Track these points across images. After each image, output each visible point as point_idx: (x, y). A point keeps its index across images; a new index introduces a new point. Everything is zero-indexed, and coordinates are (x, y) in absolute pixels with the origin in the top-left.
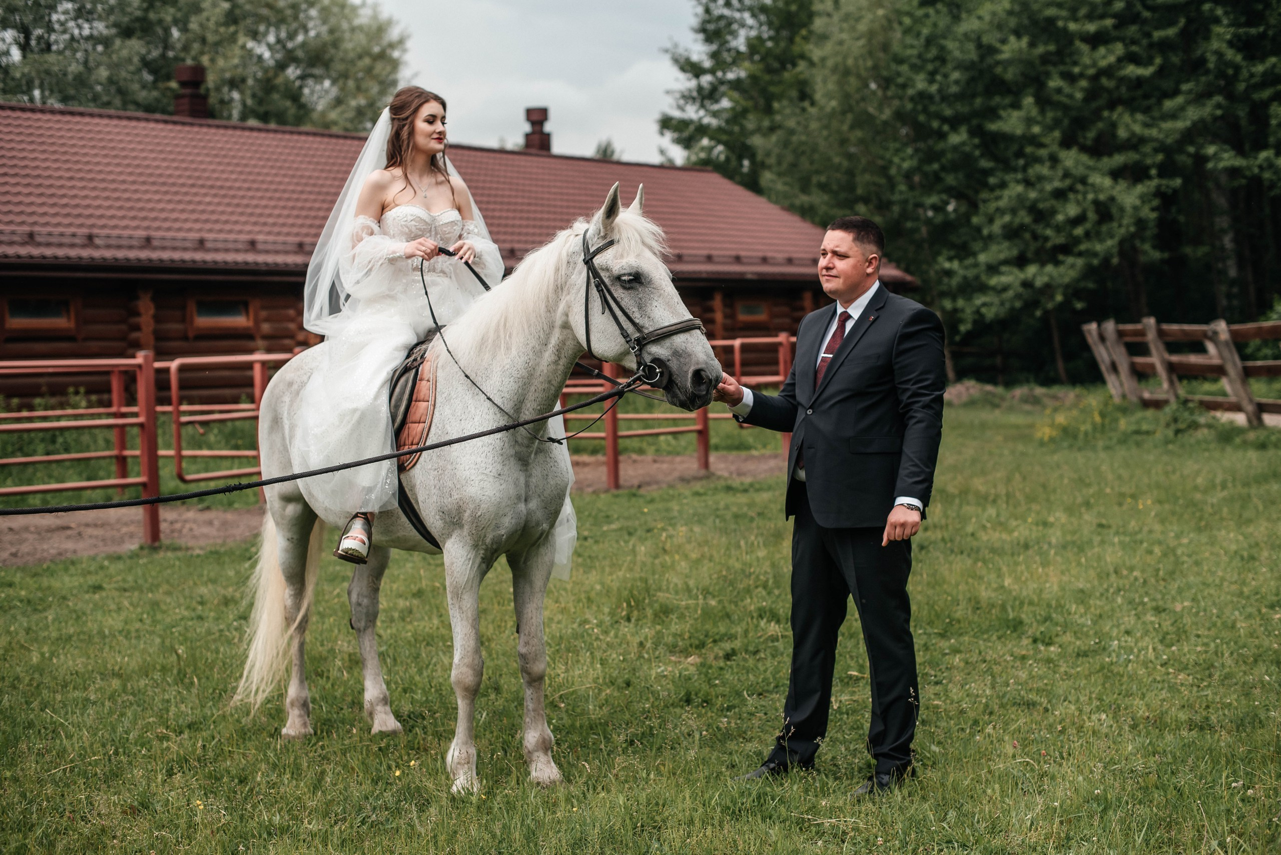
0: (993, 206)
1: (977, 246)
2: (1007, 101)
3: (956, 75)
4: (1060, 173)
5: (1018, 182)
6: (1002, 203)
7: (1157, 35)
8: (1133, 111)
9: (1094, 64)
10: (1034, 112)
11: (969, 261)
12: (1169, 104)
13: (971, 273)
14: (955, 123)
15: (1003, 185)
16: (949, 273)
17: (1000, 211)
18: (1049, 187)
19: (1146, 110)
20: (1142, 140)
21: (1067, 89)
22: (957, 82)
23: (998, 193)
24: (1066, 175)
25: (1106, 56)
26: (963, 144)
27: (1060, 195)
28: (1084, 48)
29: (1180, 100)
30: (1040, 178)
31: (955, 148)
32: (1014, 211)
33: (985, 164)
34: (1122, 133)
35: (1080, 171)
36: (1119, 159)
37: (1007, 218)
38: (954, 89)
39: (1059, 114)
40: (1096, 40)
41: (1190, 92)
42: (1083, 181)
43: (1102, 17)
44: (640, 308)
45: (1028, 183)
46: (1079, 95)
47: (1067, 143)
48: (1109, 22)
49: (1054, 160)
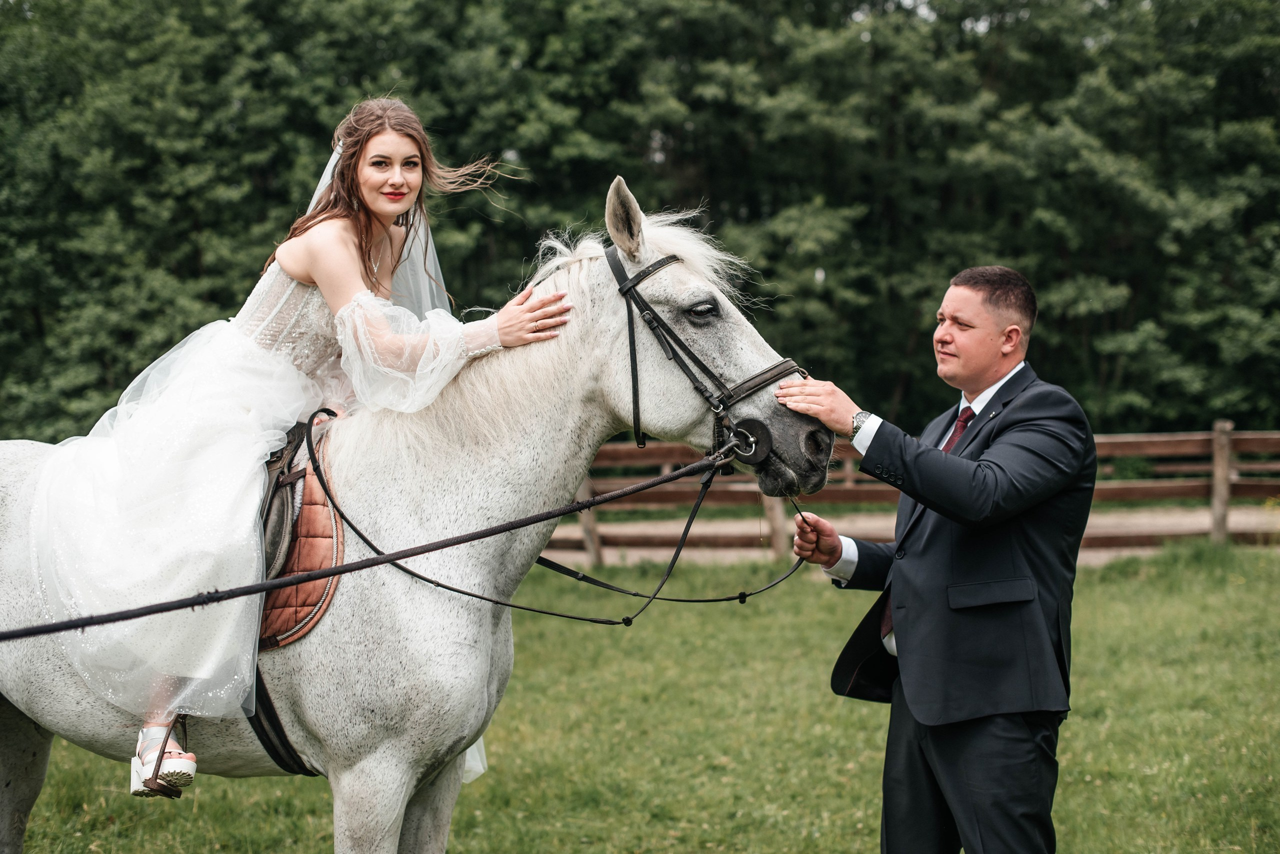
0: (68, 328)
1: (48, 369)
2: (87, 218)
3: (26, 186)
4: (145, 293)
5: (98, 302)
6: (81, 325)
7: (249, 158)
8: (222, 234)
9: (182, 183)
10: (116, 231)
11: (39, 384)
12: (257, 230)
13: (42, 398)
14: (23, 238)
15: (80, 305)
16: (15, 399)
17: (78, 333)
18: (133, 309)
19: (233, 235)
20: (230, 265)
21: (152, 208)
22: (27, 194)
23: (75, 313)
24: (152, 297)
25: (195, 177)
26: (31, 259)
27: (146, 316)
28: (172, 166)
29: (268, 226)
30: (124, 300)
31: (25, 265)
32: (93, 334)
33: (56, 282)
34: (209, 258)
35: (165, 294)
36: (205, 284)
37: (86, 340)
38: (22, 202)
39: (142, 234)
40: (184, 160)
41: (277, 219)
42: (171, 302)
43: (192, 136)
44: (722, 352)
45: (109, 304)
46: (166, 214)
47: (153, 263)
48: (199, 142)
49: (138, 282)
